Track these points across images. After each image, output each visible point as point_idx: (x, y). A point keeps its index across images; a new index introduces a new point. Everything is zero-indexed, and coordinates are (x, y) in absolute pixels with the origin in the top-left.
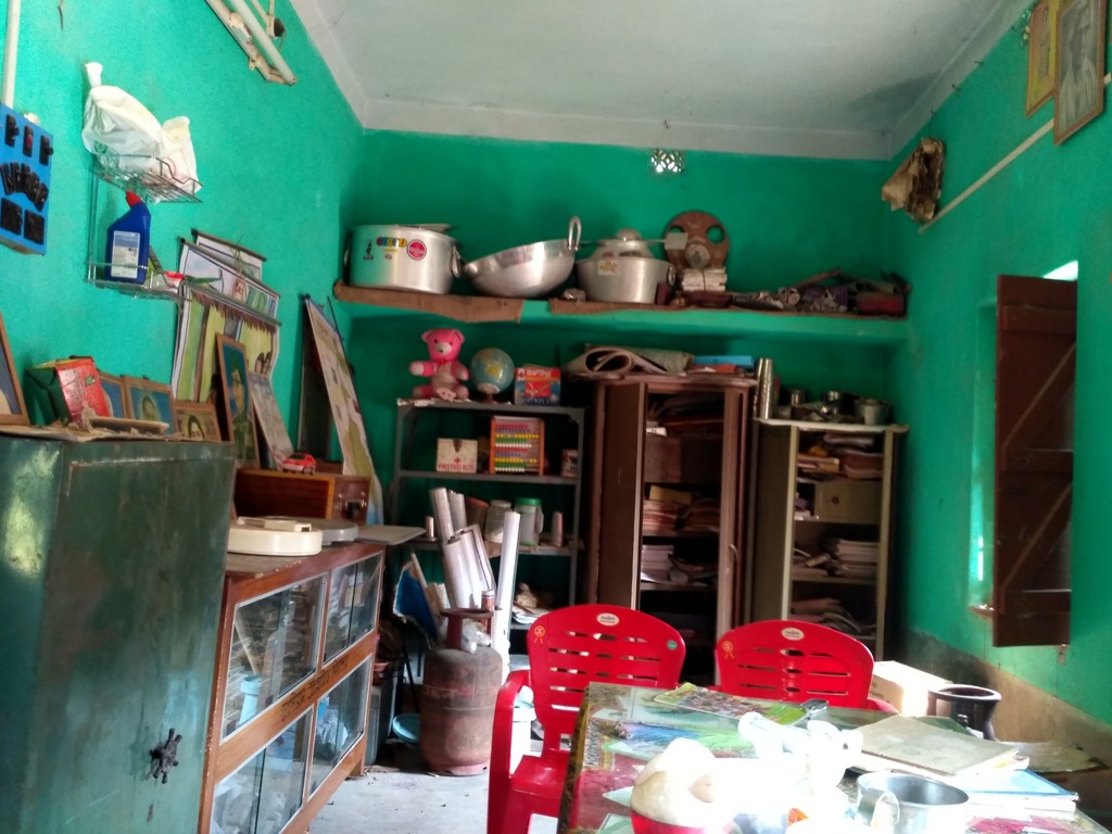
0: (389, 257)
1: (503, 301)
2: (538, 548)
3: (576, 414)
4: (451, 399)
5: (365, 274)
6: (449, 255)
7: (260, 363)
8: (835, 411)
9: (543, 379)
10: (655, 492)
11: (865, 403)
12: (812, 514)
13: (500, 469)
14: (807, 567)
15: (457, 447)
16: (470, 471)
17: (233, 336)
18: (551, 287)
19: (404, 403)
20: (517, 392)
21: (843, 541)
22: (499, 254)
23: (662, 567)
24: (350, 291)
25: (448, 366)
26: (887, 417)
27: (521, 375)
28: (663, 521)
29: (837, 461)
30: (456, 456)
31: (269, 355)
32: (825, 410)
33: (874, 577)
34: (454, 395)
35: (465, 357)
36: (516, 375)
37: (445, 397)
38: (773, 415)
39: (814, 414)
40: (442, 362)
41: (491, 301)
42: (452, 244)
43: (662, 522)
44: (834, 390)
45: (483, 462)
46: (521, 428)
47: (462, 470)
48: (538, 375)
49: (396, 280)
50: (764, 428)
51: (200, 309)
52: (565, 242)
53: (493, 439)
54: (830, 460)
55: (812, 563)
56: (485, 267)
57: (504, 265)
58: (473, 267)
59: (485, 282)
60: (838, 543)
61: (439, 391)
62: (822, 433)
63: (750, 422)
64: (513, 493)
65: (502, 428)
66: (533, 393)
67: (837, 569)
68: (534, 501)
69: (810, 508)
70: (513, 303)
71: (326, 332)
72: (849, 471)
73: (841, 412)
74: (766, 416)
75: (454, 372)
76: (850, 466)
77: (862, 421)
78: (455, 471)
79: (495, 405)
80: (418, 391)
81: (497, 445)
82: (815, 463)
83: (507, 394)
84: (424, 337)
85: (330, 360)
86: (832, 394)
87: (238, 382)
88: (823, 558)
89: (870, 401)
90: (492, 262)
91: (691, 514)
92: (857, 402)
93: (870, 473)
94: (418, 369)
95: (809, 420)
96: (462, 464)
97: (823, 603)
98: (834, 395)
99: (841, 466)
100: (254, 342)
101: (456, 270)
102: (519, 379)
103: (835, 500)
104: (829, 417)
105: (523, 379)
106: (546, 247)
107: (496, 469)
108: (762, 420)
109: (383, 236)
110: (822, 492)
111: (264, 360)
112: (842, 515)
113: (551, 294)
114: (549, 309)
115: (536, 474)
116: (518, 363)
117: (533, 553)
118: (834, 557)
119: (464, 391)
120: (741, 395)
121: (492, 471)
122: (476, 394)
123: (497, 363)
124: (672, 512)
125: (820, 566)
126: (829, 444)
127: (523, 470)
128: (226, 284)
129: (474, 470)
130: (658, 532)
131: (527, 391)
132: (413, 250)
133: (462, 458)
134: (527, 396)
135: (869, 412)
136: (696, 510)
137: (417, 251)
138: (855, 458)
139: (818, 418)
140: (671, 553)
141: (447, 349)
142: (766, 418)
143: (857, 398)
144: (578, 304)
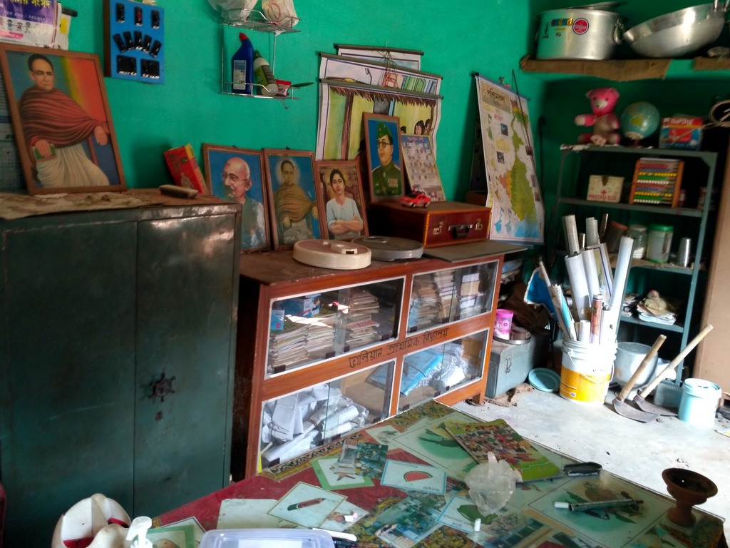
0: (559, 35)
1: (651, 62)
2: (667, 265)
3: (710, 158)
4: (602, 145)
6: (612, 27)
7: (419, 130)
9: (685, 127)
13: (638, 201)
15: (605, 182)
16: (613, 201)
17: (385, 113)
18: (697, 47)
19: (565, 148)
20: (662, 137)
22: (650, 21)
24: (533, 63)
25: (605, 117)
27: (666, 124)
30: (604, 189)
31: (429, 121)
34: (604, 141)
35: (617, 111)
36: (661, 124)
37: (597, 143)
40: (600, 114)
41: (641, 63)
42: (615, 19)
45: (626, 193)
46: (663, 168)
47: (606, 200)
48: (680, 124)
49: (566, 53)
51: (342, 100)
52: (711, 4)
53: (635, 176)
56: (640, 34)
57: (656, 29)
58: (629, 35)
59: (639, 47)
61: (593, 138)
64: (651, 219)
65: (645, 167)
66: (675, 138)
68: (665, 228)
70: (660, 63)
71: (502, 98)
75: (609, 123)
78: (601, 200)
79: (639, 149)
80: (581, 138)
81: (639, 181)
83: (652, 140)
84: (588, 94)
85: (500, 119)
87: (384, 144)
90: (645, 30)
94: (581, 121)
96: (607, 195)
100: (410, 115)
101: (616, 39)
102: (664, 127)
105: (667, 127)
106: (698, 11)
107: (635, 201)
109: (556, 18)
111: (424, 126)
113: (697, 53)
114: (693, 66)
115: (669, 206)
116: (663, 116)
117: (658, 268)
119: (615, 138)
121: (631, 202)
122: (625, 141)
123: (641, 115)
127: (658, 202)
128: (377, 76)
129: (618, 199)
131: (670, 137)
132: (578, 27)
133: (607, 191)
134: (670, 141)
137: (580, 27)
141: (603, 104)
144: (720, 60)
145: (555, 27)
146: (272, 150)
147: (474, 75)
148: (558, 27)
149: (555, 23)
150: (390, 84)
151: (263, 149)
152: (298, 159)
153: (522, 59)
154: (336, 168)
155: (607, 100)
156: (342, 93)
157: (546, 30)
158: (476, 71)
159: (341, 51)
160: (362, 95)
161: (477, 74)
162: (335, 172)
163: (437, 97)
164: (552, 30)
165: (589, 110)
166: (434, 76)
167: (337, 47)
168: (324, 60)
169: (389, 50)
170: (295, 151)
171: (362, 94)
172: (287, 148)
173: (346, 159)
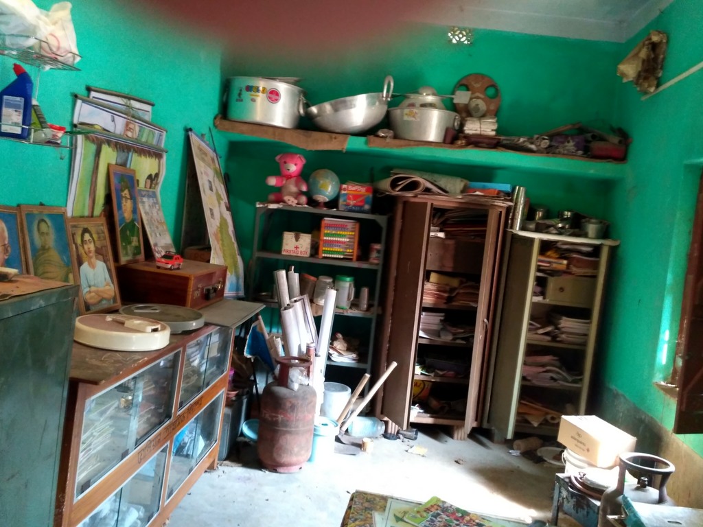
0: (253, 100)
1: (334, 135)
2: (350, 311)
3: (382, 220)
4: (294, 205)
5: (236, 112)
6: (297, 99)
7: (149, 181)
8: (567, 226)
9: (360, 193)
10: (433, 277)
11: (589, 222)
12: (544, 298)
13: (326, 255)
14: (537, 334)
15: (297, 238)
16: (305, 256)
17: (124, 165)
18: (369, 127)
19: (261, 206)
20: (341, 201)
21: (564, 318)
22: (333, 101)
23: (435, 327)
24: (226, 123)
25: (293, 180)
26: (605, 233)
27: (345, 189)
28: (439, 297)
29: (565, 262)
30: (296, 245)
31: (157, 175)
32: (560, 225)
33: (585, 344)
34: (296, 201)
35: (304, 175)
36: (341, 189)
37: (290, 203)
38: (523, 228)
39: (552, 228)
40: (289, 177)
41: (325, 135)
42: (301, 92)
43: (437, 298)
44: (568, 211)
45: (315, 248)
46: (343, 227)
47: (299, 255)
48: (356, 190)
49: (258, 117)
50: (514, 236)
51: (93, 147)
52: (381, 94)
53: (322, 234)
54: (561, 261)
55: (541, 331)
56: (323, 110)
57: (336, 109)
58: (314, 110)
59: (323, 121)
60: (560, 319)
61: (286, 198)
62: (556, 242)
63: (505, 232)
64: (335, 272)
65: (329, 226)
66: (352, 202)
67: (558, 337)
68: (348, 279)
69: (543, 294)
70: (341, 137)
71: (205, 154)
72: (574, 269)
73: (571, 227)
74: (518, 229)
75: (297, 185)
76: (575, 266)
77: (585, 235)
78: (295, 255)
79: (324, 210)
80: (272, 197)
81: (325, 238)
82: (549, 262)
83: (333, 203)
84: (277, 158)
85: (207, 175)
86: (566, 213)
87: (126, 198)
88: (549, 329)
89: (593, 221)
90: (327, 107)
91: (458, 294)
92: (583, 220)
93: (588, 271)
94: (272, 181)
95: (548, 233)
96: (299, 250)
97: (546, 359)
98: (568, 214)
99: (568, 265)
100: (143, 166)
101: (302, 111)
102: (343, 192)
103: (562, 289)
104: (563, 231)
105: (345, 192)
106: (367, 98)
107: (323, 255)
108: (514, 231)
109: (250, 84)
110: (552, 283)
111: (153, 179)
112: (565, 300)
113: (368, 132)
114: (367, 143)
115: (350, 260)
116: (342, 182)
117: (346, 314)
118: (557, 328)
119: (304, 199)
120: (501, 212)
121: (320, 257)
122: (312, 202)
123: (328, 181)
124: (444, 292)
125: (546, 334)
126: (560, 249)
127: (342, 257)
128: (117, 126)
129: (308, 255)
130: (434, 304)
131: (348, 201)
132: (271, 96)
133: (300, 246)
134: (348, 205)
135: (592, 228)
136: (462, 291)
137: (274, 97)
138: (578, 260)
139: (555, 232)
140: (442, 318)
141: (293, 168)
142: (517, 230)
143: (584, 217)
144: (388, 140)
145: (249, 93)
146: (28, 206)
147: (188, 130)
148: (252, 93)
149: (249, 89)
150: (130, 134)
151: (19, 206)
152: (52, 216)
153: (215, 118)
154: (86, 226)
155: (296, 165)
156: (93, 141)
157: (240, 94)
158: (189, 127)
159: (93, 94)
160: (109, 145)
161: (191, 130)
162: (86, 231)
163: (162, 151)
164: (246, 95)
165: (278, 172)
166: (161, 129)
167: (89, 89)
168: (79, 102)
169: (130, 98)
170: (51, 207)
171: (109, 143)
172: (42, 204)
173: (92, 216)
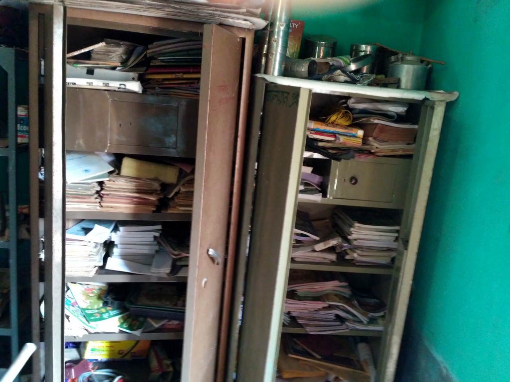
8: (365, 70)
10: (128, 167)
11: (403, 60)
12: (325, 195)
14: (314, 251)
21: (357, 225)
26: (427, 82)
28: (140, 203)
29: (360, 133)
32: (353, 67)
38: (286, 72)
39: (339, 71)
43: (138, 203)
44: (367, 44)
50: (271, 88)
54: (353, 131)
60: (351, 226)
62: (347, 97)
69: (323, 189)
72: (375, 145)
73: (371, 71)
74: (276, 73)
76: (375, 138)
77: (397, 85)
82: (334, 134)
86: (363, 47)
89: (409, 58)
91: (176, 194)
92: (393, 58)
93: (400, 147)
95: (331, 80)
98: (366, 49)
99: (365, 139)
103: (354, 180)
104: (358, 77)
108: (269, 78)
110: (337, 169)
112: (360, 198)
124: (151, 192)
126: (351, 110)
130: (134, 215)
135: (407, 72)
136: (183, 190)
138: (383, 129)
139: (343, 78)
142: (275, 77)
143: (395, 54)
